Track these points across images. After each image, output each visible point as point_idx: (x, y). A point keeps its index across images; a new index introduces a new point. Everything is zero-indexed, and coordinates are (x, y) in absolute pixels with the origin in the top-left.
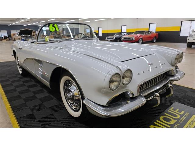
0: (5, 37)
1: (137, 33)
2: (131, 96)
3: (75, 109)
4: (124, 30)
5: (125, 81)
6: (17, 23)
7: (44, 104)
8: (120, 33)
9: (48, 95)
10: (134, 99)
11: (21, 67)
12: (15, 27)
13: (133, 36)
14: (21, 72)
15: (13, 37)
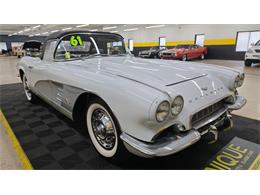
0: (4, 52)
2: (181, 129)
5: (174, 110)
9: (68, 128)
12: (17, 38)
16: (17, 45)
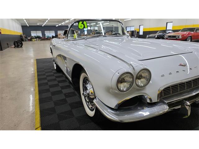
0: (53, 37)
1: (184, 30)
2: (148, 101)
3: (91, 107)
4: (170, 27)
5: (140, 82)
6: (63, 24)
7: (67, 99)
8: (165, 31)
9: (73, 91)
10: (152, 104)
11: (55, 63)
12: (61, 28)
13: (180, 34)
14: (55, 68)
15: (59, 36)
16: (61, 33)
